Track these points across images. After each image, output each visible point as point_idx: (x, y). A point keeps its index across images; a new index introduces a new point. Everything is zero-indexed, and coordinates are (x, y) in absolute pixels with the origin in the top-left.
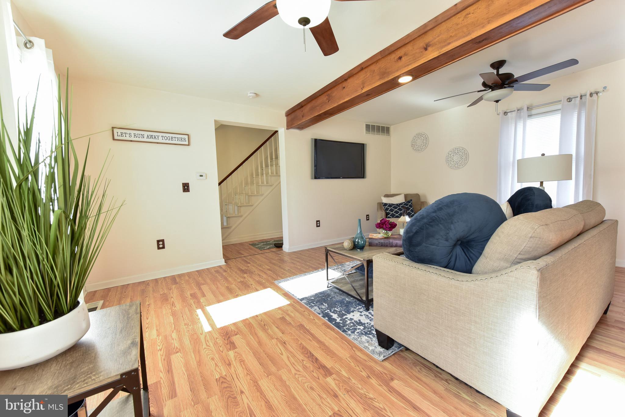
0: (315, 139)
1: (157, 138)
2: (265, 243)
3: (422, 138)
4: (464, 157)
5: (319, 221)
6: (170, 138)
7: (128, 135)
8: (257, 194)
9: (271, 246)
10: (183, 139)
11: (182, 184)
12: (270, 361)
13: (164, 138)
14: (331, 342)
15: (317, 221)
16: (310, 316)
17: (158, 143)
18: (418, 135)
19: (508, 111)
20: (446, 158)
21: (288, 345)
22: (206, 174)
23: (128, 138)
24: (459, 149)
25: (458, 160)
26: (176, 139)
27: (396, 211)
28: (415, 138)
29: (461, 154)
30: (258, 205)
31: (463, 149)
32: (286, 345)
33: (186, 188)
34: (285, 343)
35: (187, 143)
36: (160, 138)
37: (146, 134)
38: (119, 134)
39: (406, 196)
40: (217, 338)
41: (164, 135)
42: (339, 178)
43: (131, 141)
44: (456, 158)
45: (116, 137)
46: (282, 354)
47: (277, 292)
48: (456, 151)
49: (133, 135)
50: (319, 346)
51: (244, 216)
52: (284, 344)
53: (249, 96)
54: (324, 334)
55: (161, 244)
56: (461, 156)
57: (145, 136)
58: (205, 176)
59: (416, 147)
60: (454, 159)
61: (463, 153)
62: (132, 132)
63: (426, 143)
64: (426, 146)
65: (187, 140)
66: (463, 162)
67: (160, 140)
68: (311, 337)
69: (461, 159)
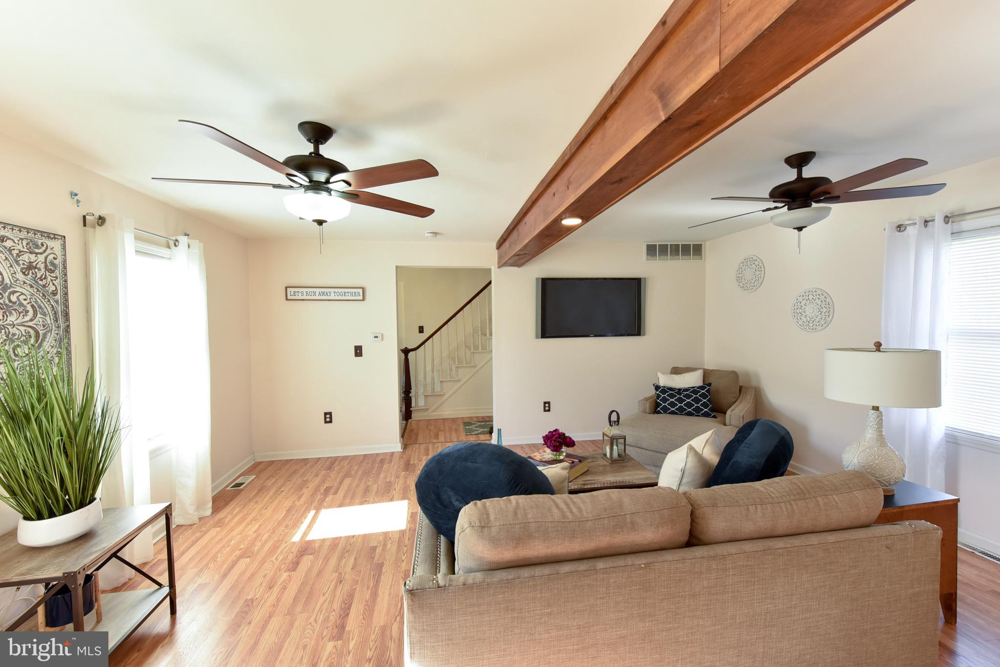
0: (542, 279)
1: (329, 295)
2: (483, 423)
3: (754, 266)
4: (825, 310)
5: (549, 402)
6: (343, 293)
7: (300, 294)
8: (482, 350)
9: (486, 430)
10: (357, 294)
11: (354, 347)
12: (306, 598)
13: (336, 295)
14: (386, 598)
15: (545, 403)
16: (404, 555)
17: (329, 300)
18: (746, 261)
19: (907, 222)
20: (793, 308)
21: (341, 585)
22: (382, 335)
23: (300, 297)
24: (815, 293)
25: (813, 314)
26: (349, 294)
27: (672, 401)
28: (741, 265)
29: (820, 303)
30: (484, 365)
31: (824, 292)
32: (340, 585)
33: (358, 351)
34: (341, 581)
35: (361, 298)
36: (332, 294)
37: (318, 291)
38: (292, 293)
39: (706, 374)
40: (292, 552)
41: (337, 290)
42: (588, 336)
43: (303, 300)
44: (810, 310)
45: (289, 297)
46: (324, 595)
47: (409, 509)
48: (810, 296)
49: (305, 293)
50: (368, 600)
51: (464, 380)
52: (339, 581)
53: (427, 237)
54: (391, 585)
55: (328, 418)
56: (820, 307)
57: (317, 294)
58: (381, 337)
59: (744, 283)
60: (807, 313)
61: (823, 301)
62: (304, 290)
63: (759, 276)
64: (760, 281)
65: (361, 294)
66: (823, 319)
67: (332, 297)
68: (374, 584)
69: (820, 313)
